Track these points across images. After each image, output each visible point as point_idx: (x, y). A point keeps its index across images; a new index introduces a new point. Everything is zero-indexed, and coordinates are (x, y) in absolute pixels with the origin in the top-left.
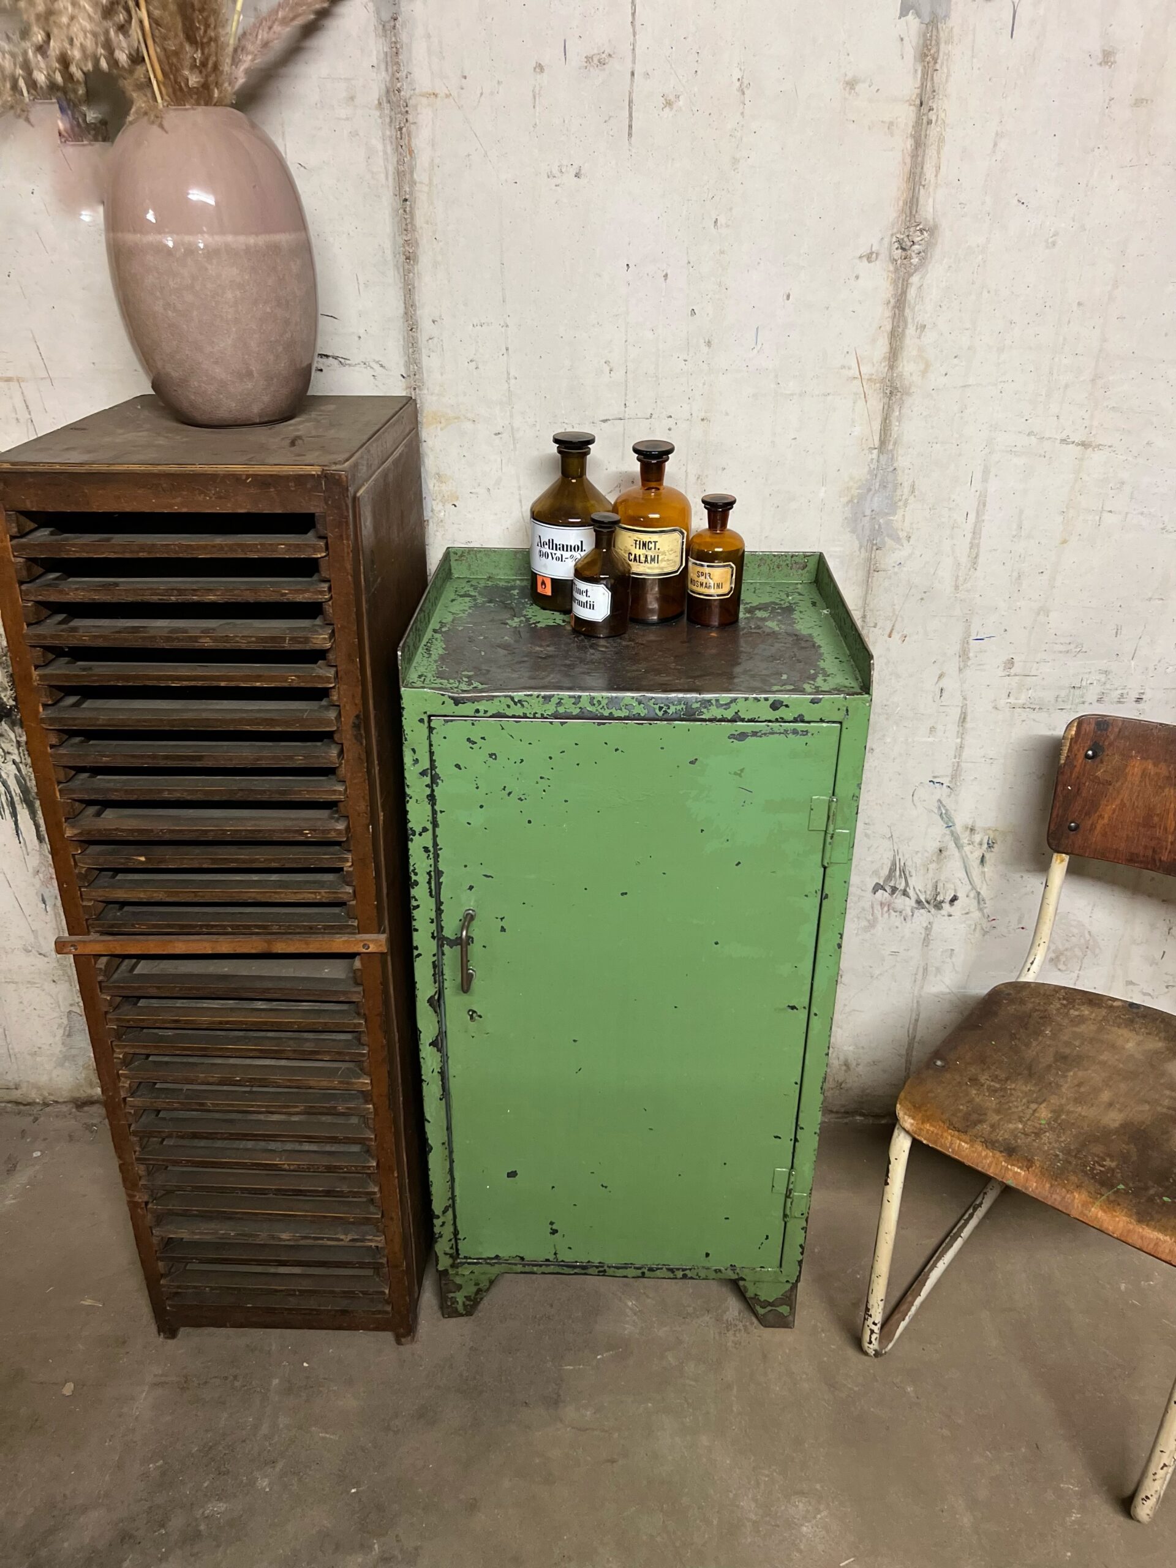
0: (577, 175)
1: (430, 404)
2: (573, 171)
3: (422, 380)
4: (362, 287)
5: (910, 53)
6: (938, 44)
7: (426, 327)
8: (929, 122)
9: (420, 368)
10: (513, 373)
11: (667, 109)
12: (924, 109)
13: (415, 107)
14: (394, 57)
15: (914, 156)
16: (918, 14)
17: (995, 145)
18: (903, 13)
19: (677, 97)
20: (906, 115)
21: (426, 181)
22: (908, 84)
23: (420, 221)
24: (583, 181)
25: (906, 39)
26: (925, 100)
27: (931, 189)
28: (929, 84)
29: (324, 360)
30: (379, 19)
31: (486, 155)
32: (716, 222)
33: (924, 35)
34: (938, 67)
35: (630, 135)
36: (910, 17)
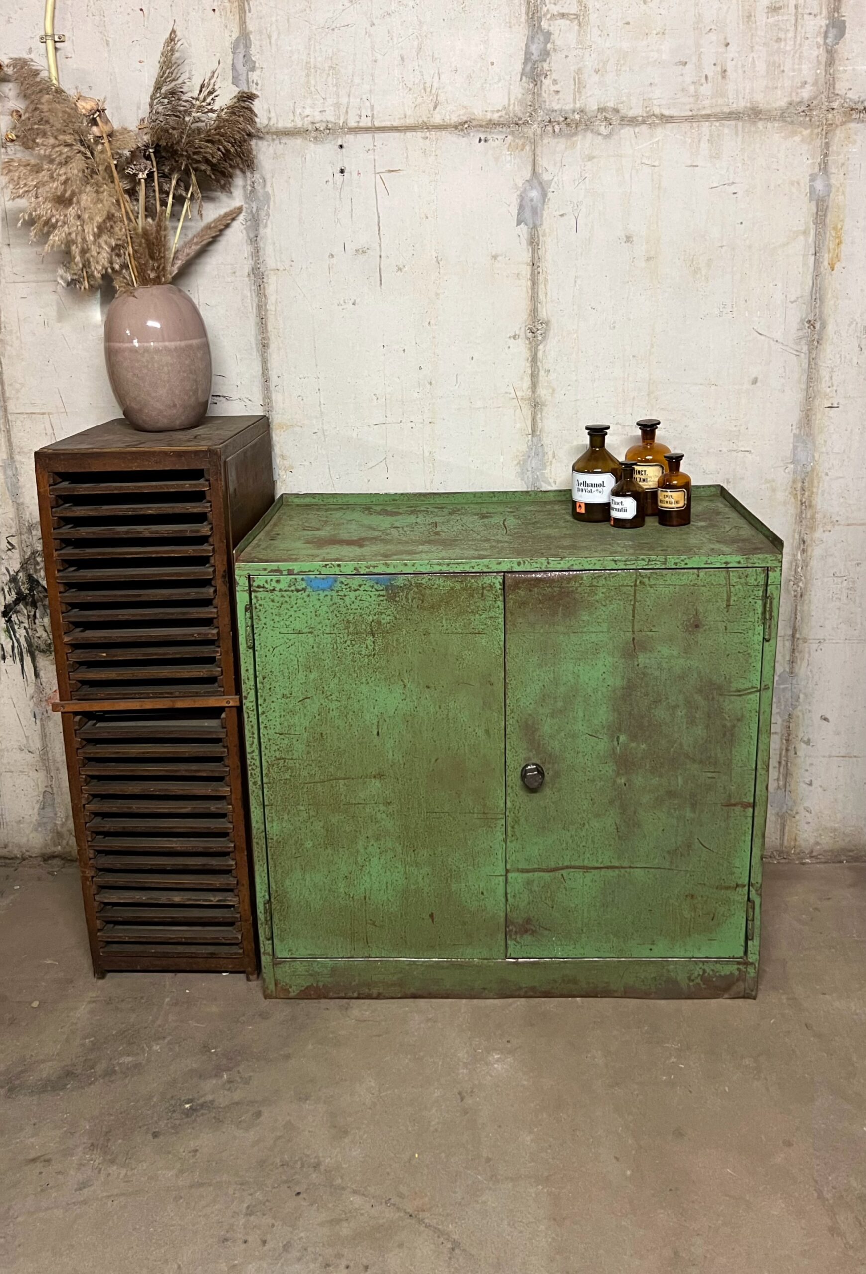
0: (354, 304)
1: (276, 419)
2: (351, 302)
3: (272, 407)
4: (239, 361)
5: (524, 243)
6: (538, 237)
7: (274, 380)
8: (539, 273)
9: (271, 401)
10: (322, 402)
11: (399, 272)
12: (535, 267)
13: (267, 276)
14: (256, 253)
15: (533, 288)
16: (526, 224)
17: (575, 282)
18: (519, 224)
19: (404, 266)
20: (526, 271)
21: (274, 309)
22: (525, 256)
23: (270, 328)
24: (357, 306)
25: (521, 236)
26: (535, 263)
27: (544, 304)
28: (536, 255)
29: (218, 398)
30: (248, 236)
31: (305, 295)
32: (429, 323)
33: (531, 233)
34: (540, 247)
35: (381, 284)
36: (522, 225)
